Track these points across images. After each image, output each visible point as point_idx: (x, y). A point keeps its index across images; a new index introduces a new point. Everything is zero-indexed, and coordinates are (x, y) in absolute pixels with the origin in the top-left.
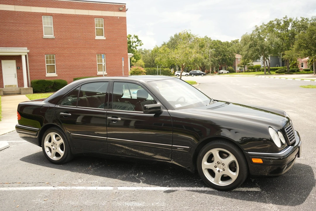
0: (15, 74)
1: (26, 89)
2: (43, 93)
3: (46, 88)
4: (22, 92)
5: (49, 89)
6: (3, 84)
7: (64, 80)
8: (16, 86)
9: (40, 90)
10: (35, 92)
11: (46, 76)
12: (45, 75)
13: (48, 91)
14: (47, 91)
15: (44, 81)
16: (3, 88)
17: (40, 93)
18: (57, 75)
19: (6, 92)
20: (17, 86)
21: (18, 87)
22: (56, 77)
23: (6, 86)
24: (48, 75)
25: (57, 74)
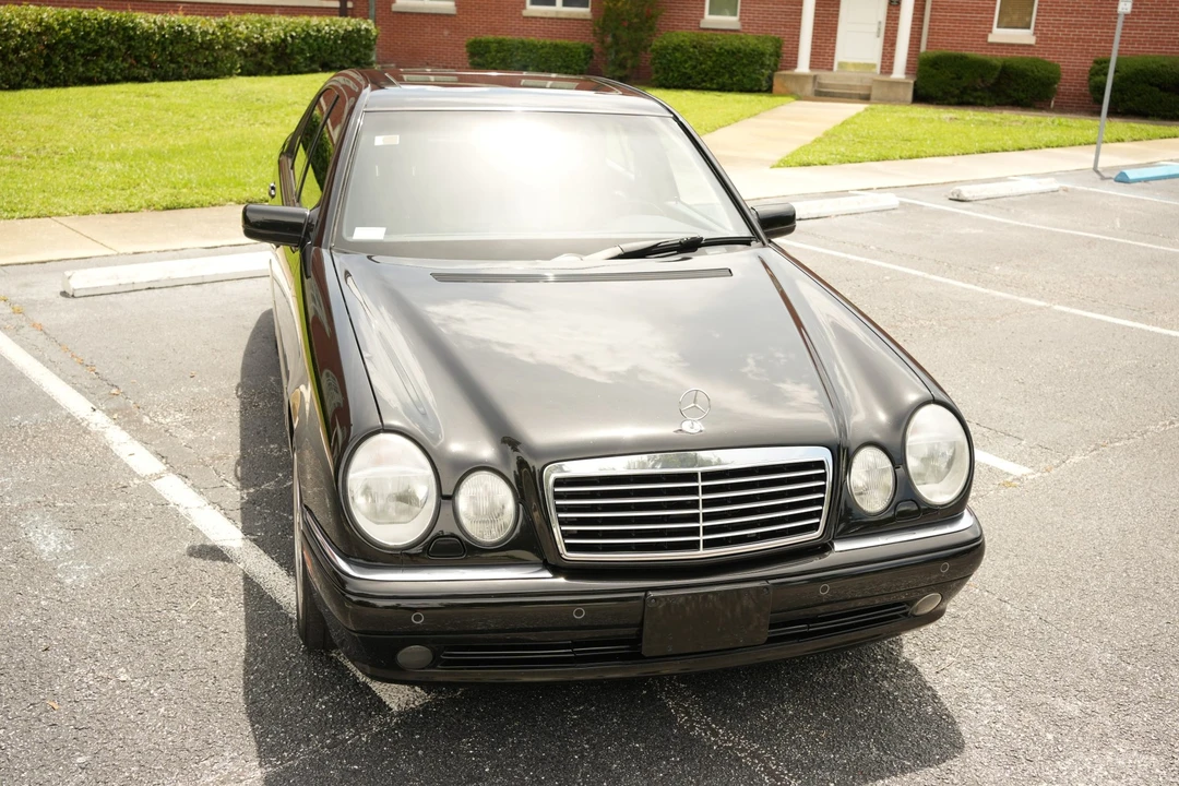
0: (880, 23)
1: (897, 83)
2: (950, 104)
3: (964, 91)
4: (874, 93)
5: (975, 94)
6: (833, 55)
7: (1049, 63)
8: (874, 66)
9: (940, 94)
10: (921, 97)
11: (991, 39)
12: (986, 36)
13: (972, 100)
14: (966, 98)
15: (963, 58)
16: (831, 69)
17: (938, 104)
18: (1032, 40)
19: (826, 86)
20: (878, 70)
21: (881, 72)
22: (1030, 46)
23: (841, 65)
24: (999, 35)
25: (1034, 34)
